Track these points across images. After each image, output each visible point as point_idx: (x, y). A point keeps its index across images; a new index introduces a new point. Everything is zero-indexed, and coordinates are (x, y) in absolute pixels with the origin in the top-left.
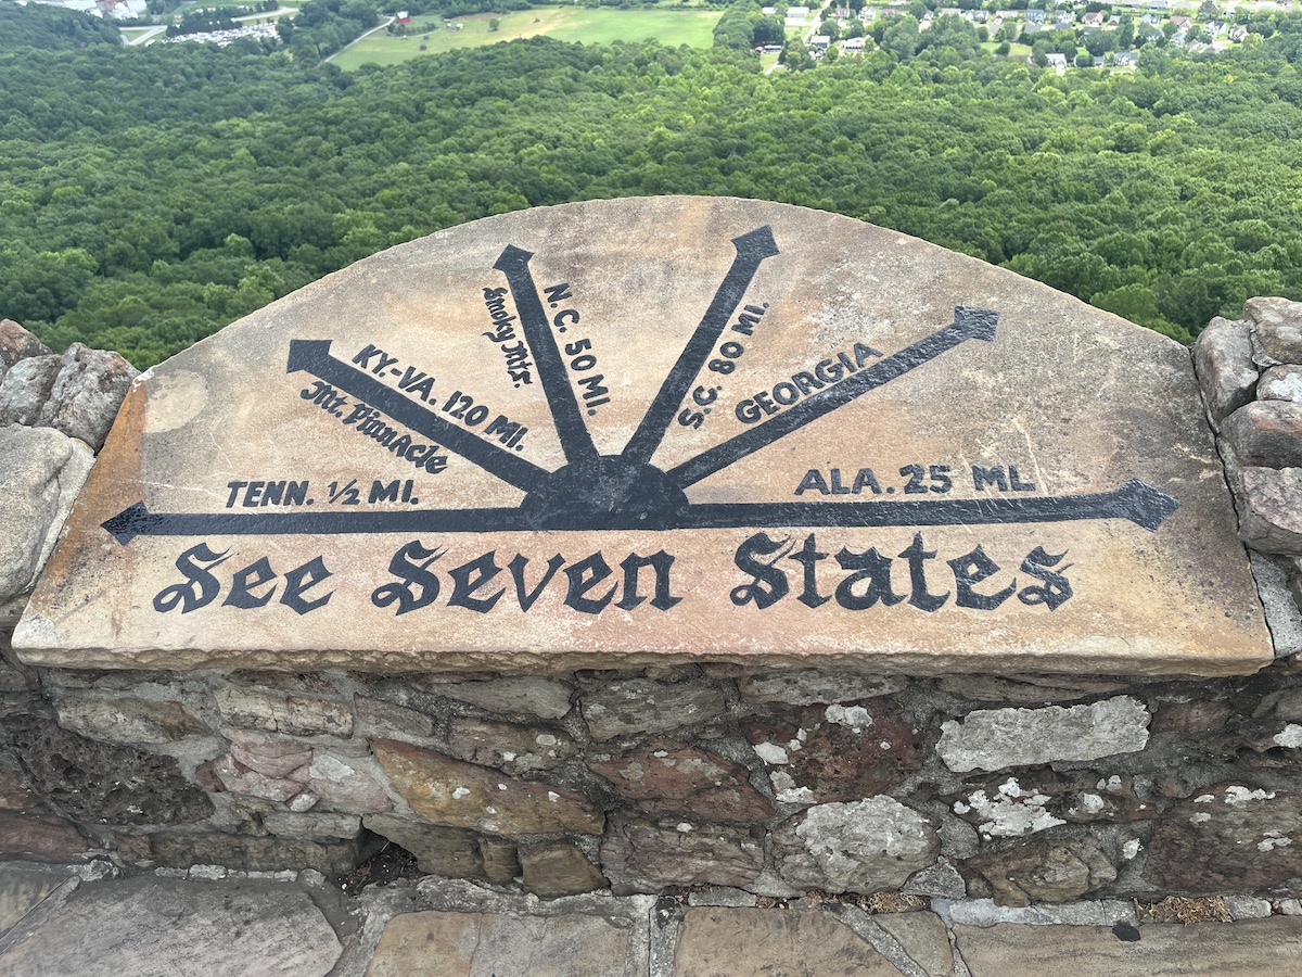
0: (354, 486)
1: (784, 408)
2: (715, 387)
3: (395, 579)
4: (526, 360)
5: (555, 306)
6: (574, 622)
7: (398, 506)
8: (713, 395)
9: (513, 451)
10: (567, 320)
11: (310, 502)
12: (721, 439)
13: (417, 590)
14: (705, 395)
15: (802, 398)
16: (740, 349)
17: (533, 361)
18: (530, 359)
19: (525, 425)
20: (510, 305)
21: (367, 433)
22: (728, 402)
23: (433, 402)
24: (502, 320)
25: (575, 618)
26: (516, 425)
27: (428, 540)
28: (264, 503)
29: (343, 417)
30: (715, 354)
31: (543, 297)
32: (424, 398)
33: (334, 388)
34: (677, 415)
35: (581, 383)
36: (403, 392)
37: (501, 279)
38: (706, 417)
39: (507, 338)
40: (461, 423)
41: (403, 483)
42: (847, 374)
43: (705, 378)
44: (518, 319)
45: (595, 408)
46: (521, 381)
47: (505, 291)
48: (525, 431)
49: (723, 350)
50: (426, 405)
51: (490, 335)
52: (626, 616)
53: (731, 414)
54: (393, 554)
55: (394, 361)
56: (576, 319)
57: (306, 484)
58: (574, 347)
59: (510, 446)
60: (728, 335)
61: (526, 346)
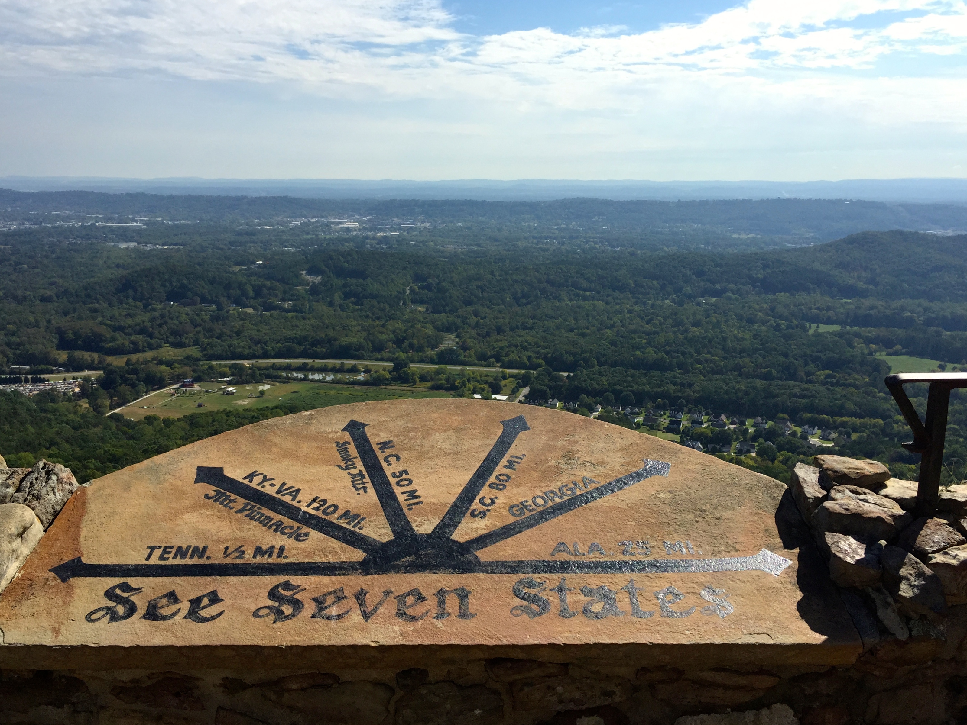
0: (242, 548)
1: (539, 509)
2: (493, 497)
3: (270, 603)
4: (364, 480)
5: (384, 452)
6: (402, 628)
7: (274, 560)
8: (493, 502)
9: (357, 530)
10: (392, 460)
11: (208, 558)
12: (499, 524)
13: (287, 610)
14: (488, 501)
15: (550, 504)
16: (509, 477)
17: (369, 481)
18: (367, 479)
19: (365, 516)
20: (353, 450)
21: (252, 518)
22: (503, 505)
23: (299, 502)
24: (347, 458)
25: (403, 625)
26: (356, 516)
27: (295, 580)
28: (175, 557)
29: (235, 510)
30: (492, 479)
31: (376, 448)
32: (293, 500)
33: (228, 493)
34: (470, 511)
35: (403, 493)
36: (278, 496)
37: (347, 437)
38: (488, 513)
39: (351, 468)
40: (320, 514)
41: (278, 547)
42: (578, 492)
43: (485, 492)
44: (359, 459)
45: (413, 507)
46: (361, 491)
47: (349, 443)
48: (363, 519)
49: (497, 478)
50: (295, 503)
51: (340, 467)
52: (439, 623)
53: (505, 512)
54: (270, 588)
55: (273, 479)
56: (398, 459)
57: (205, 548)
58: (398, 474)
59: (354, 527)
60: (500, 469)
61: (364, 472)
